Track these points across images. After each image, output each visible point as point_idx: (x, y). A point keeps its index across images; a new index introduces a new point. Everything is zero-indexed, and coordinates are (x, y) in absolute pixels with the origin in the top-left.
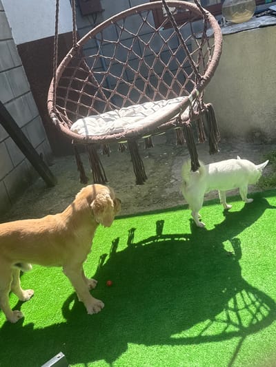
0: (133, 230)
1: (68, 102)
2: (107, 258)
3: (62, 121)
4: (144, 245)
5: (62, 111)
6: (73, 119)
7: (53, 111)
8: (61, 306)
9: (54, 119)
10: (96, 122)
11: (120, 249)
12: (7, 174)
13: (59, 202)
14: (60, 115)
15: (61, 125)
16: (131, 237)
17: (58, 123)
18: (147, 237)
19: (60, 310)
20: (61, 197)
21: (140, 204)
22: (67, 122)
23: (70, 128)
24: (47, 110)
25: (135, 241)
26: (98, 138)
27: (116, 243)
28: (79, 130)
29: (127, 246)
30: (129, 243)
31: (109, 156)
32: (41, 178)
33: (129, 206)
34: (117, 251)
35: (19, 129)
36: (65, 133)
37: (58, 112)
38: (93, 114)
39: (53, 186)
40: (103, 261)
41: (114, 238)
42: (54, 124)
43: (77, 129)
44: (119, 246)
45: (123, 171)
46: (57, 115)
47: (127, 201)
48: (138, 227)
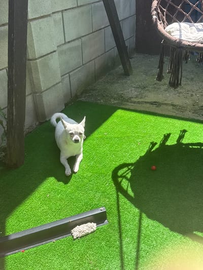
0: (185, 131)
1: (170, 4)
2: (157, 146)
3: (160, 21)
4: (190, 147)
5: (162, 12)
6: (170, 21)
7: (156, 9)
8: (112, 170)
9: (154, 17)
10: (189, 29)
11: (169, 143)
12: (99, 56)
13: (130, 89)
14: (161, 14)
15: (158, 23)
16: (181, 137)
17: (156, 21)
18: (195, 142)
19: (110, 173)
20: (132, 86)
21: (195, 112)
22: (164, 22)
23: (164, 28)
24: (151, 7)
25: (185, 141)
26: (189, 43)
27: (167, 137)
28: (173, 32)
29: (176, 143)
30: (178, 140)
31: (187, 63)
32: (121, 66)
33: (186, 110)
34: (166, 144)
35: (118, 21)
36: (160, 32)
37: (159, 11)
38: (188, 21)
39: (129, 75)
40: (152, 148)
41: (166, 132)
42: (152, 21)
43: (171, 30)
44: (169, 140)
45: (188, 79)
46: (158, 14)
47: (185, 105)
48: (190, 131)
